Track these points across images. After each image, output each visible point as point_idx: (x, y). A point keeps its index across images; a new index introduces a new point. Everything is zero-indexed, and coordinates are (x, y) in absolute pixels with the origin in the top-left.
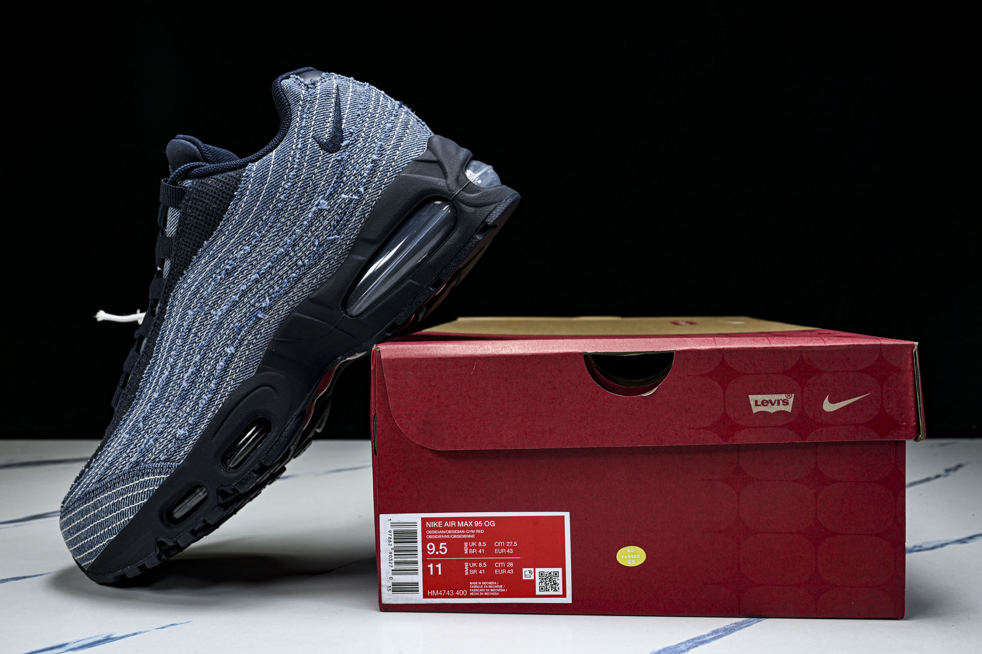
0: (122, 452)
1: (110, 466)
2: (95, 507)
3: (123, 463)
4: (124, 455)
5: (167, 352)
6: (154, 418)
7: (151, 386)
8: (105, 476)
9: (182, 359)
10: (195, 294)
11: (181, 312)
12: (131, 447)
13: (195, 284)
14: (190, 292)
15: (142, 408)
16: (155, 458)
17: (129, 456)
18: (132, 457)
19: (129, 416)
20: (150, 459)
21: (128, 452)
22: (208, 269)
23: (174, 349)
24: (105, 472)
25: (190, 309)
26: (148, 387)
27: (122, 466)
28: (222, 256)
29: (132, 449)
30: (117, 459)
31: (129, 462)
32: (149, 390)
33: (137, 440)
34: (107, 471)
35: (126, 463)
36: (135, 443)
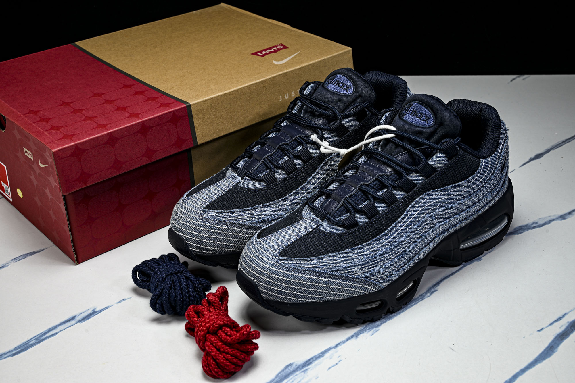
0: (359, 264)
1: (348, 268)
2: (326, 283)
3: (357, 271)
4: (360, 267)
5: (405, 227)
6: (385, 258)
7: (389, 239)
8: (342, 271)
9: (411, 236)
10: (432, 206)
11: (421, 211)
12: (366, 265)
13: (434, 202)
14: (429, 204)
15: (378, 247)
16: (376, 279)
17: (362, 269)
18: (363, 271)
19: (367, 245)
20: (374, 278)
21: (363, 267)
22: (443, 198)
23: (410, 227)
24: (343, 269)
25: (426, 212)
26: (386, 237)
27: (356, 272)
28: (452, 197)
29: (366, 267)
30: (355, 267)
31: (361, 272)
32: (386, 240)
33: (370, 264)
34: (345, 269)
35: (359, 272)
36: (369, 264)
